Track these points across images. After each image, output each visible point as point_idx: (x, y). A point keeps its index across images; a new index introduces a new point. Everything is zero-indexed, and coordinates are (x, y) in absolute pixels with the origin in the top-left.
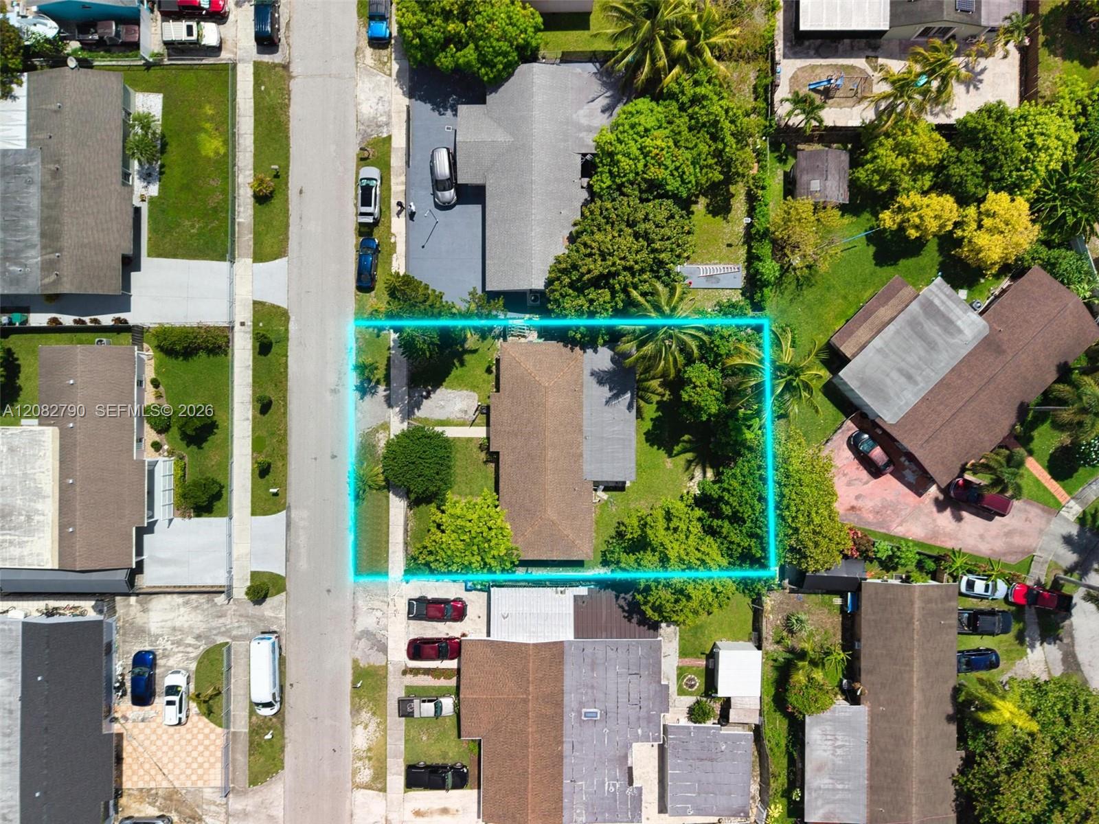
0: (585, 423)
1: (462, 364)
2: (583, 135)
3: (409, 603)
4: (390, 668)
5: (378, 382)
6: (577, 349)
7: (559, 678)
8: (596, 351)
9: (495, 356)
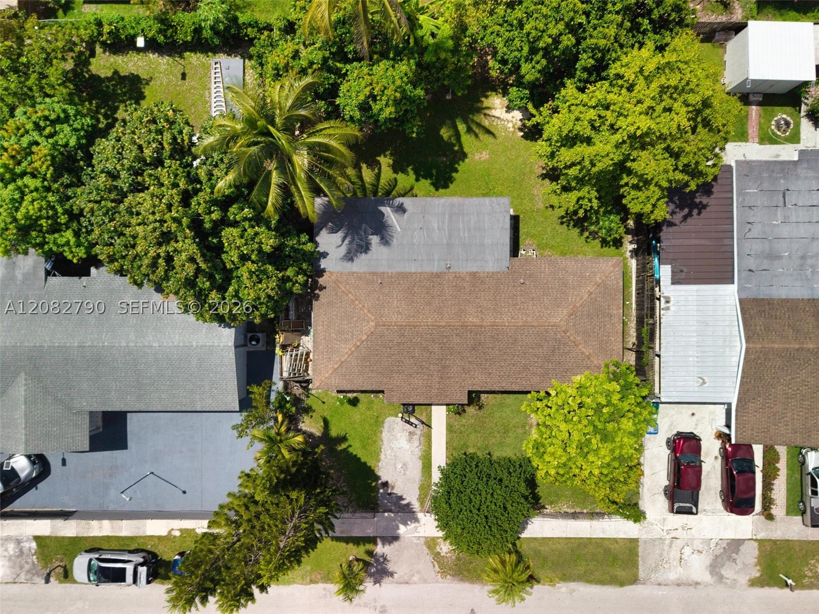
0: (427, 269)
1: (344, 439)
2: (19, 274)
3: (678, 512)
4: (761, 536)
5: (370, 553)
6: (321, 281)
7: (791, 305)
8: (324, 255)
9: (334, 394)
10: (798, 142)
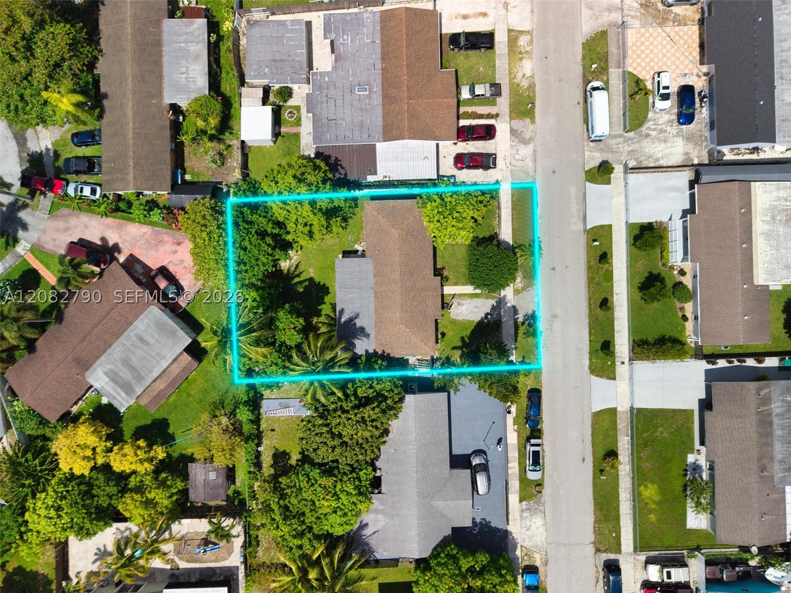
0: (372, 299)
1: (463, 339)
2: (381, 507)
3: (495, 165)
4: (508, 118)
5: (523, 324)
6: (380, 352)
7: (386, 115)
8: (367, 351)
9: (439, 345)
10: (299, 106)
